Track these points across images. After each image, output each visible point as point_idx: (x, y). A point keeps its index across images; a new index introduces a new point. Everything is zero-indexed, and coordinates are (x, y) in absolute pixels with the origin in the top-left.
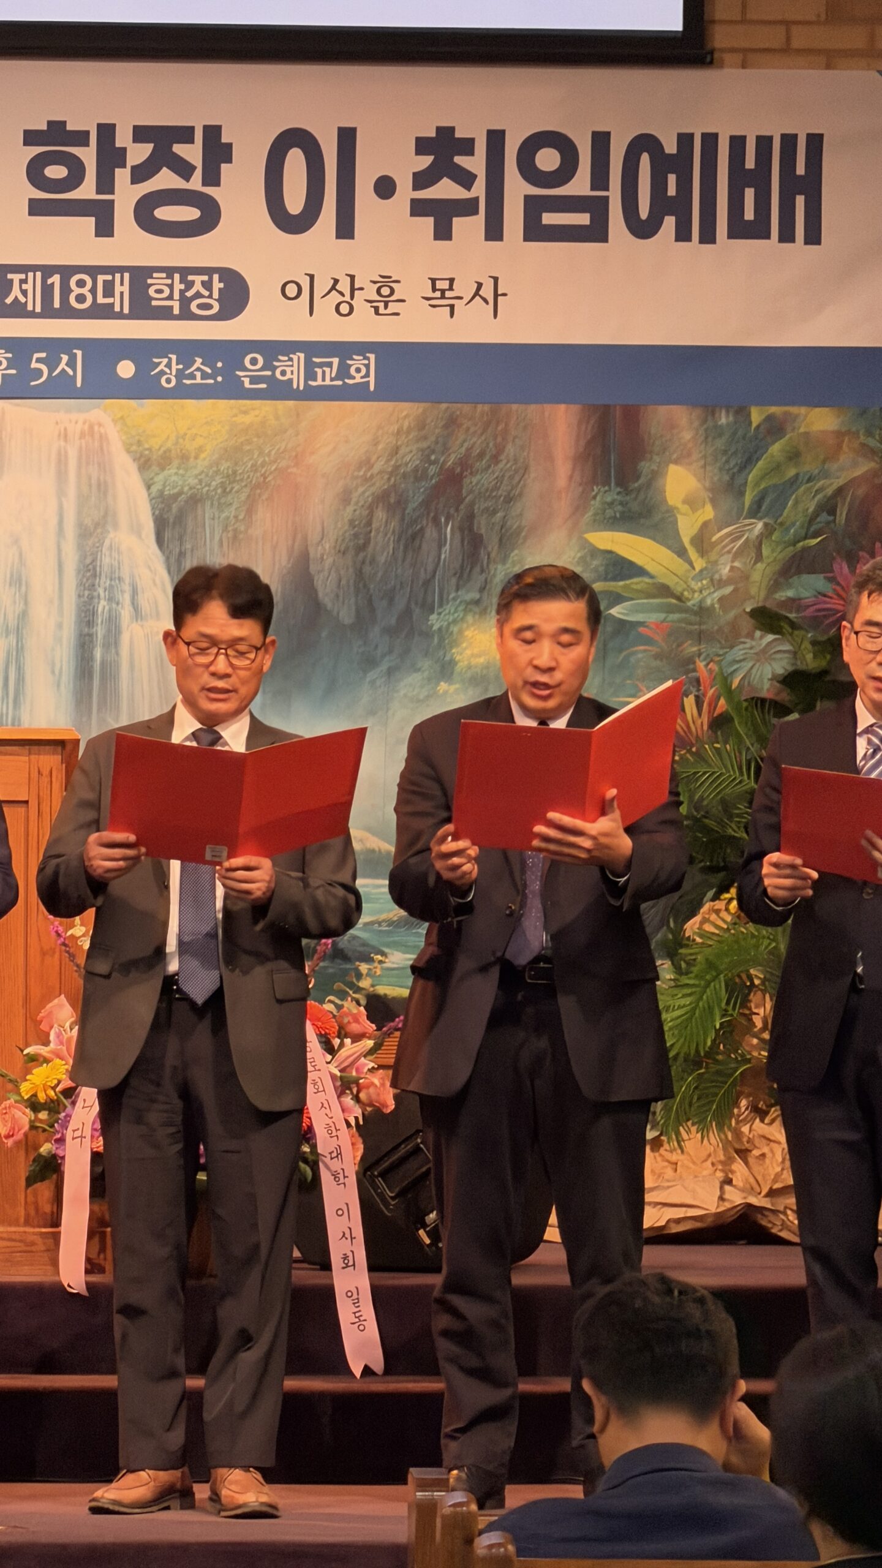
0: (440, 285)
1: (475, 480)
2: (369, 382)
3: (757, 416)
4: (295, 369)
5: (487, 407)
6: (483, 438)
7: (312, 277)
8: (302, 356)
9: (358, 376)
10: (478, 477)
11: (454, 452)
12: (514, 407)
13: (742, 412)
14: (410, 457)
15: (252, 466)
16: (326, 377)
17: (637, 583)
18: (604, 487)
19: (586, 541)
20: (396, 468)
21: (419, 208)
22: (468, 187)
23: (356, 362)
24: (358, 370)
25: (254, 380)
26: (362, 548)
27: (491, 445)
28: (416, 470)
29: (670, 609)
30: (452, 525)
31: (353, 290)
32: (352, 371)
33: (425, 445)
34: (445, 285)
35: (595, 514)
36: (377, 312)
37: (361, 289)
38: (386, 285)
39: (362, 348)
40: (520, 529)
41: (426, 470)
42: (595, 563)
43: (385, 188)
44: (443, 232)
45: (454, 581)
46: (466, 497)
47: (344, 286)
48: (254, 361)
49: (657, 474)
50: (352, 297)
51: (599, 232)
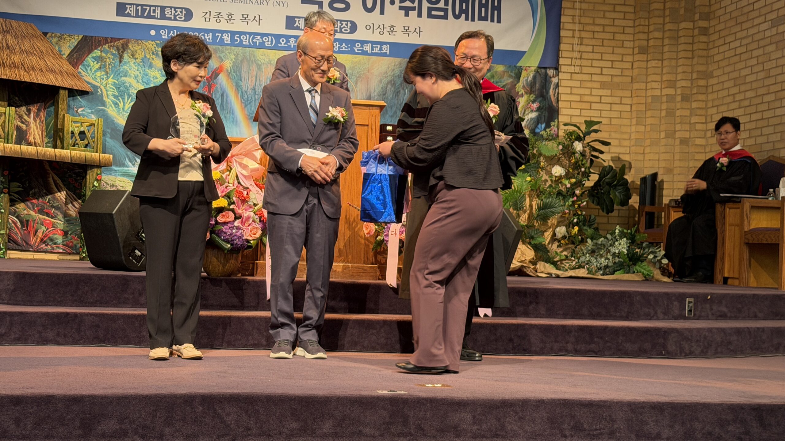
0: (406, 28)
2: (387, 52)
4: (369, 48)
7: (373, 24)
8: (370, 44)
9: (384, 50)
14: (397, 72)
15: (357, 72)
16: (376, 50)
20: (393, 75)
21: (401, 8)
23: (384, 47)
25: (358, 50)
28: (399, 75)
36: (390, 34)
37: (386, 28)
38: (392, 27)
39: (386, 43)
43: (392, 2)
44: (407, 15)
47: (382, 27)
48: (358, 45)
50: (384, 30)
51: (445, 17)
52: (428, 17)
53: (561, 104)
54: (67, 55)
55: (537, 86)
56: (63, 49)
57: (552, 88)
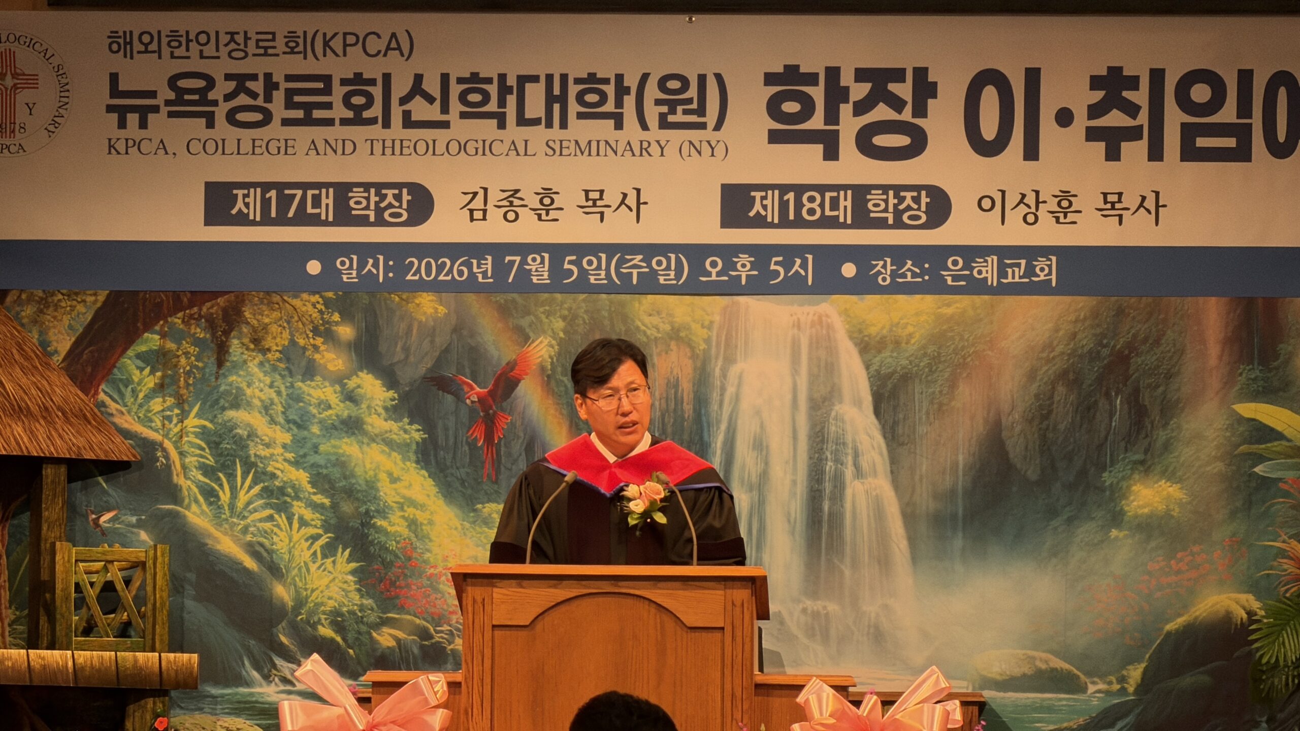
0: (1111, 198)
1: (1139, 360)
2: (1051, 279)
4: (989, 269)
5: (1150, 300)
6: (1146, 326)
7: (1003, 192)
8: (995, 258)
9: (1042, 274)
10: (1143, 358)
11: (1123, 337)
12: (1173, 299)
14: (1086, 341)
15: (954, 350)
16: (1015, 276)
17: (1276, 446)
18: (1248, 365)
19: (1234, 410)
20: (1074, 350)
21: (1092, 134)
22: (1134, 116)
23: (1040, 263)
24: (1042, 270)
25: (955, 278)
26: (1045, 417)
27: (1154, 330)
28: (1090, 352)
30: (1122, 398)
31: (1038, 203)
32: (1037, 270)
33: (1099, 331)
34: (1114, 198)
35: (1242, 389)
36: (1058, 221)
37: (1045, 202)
38: (1065, 198)
39: (1045, 251)
40: (1178, 401)
41: (1099, 352)
42: (1241, 429)
43: (1064, 118)
44: (1113, 155)
45: (1123, 444)
46: (1132, 376)
47: (1031, 199)
48: (955, 263)
49: (1290, 354)
50: (1037, 209)
51: (1242, 154)
52: (1184, 158)
54: (63, 354)
56: (52, 335)
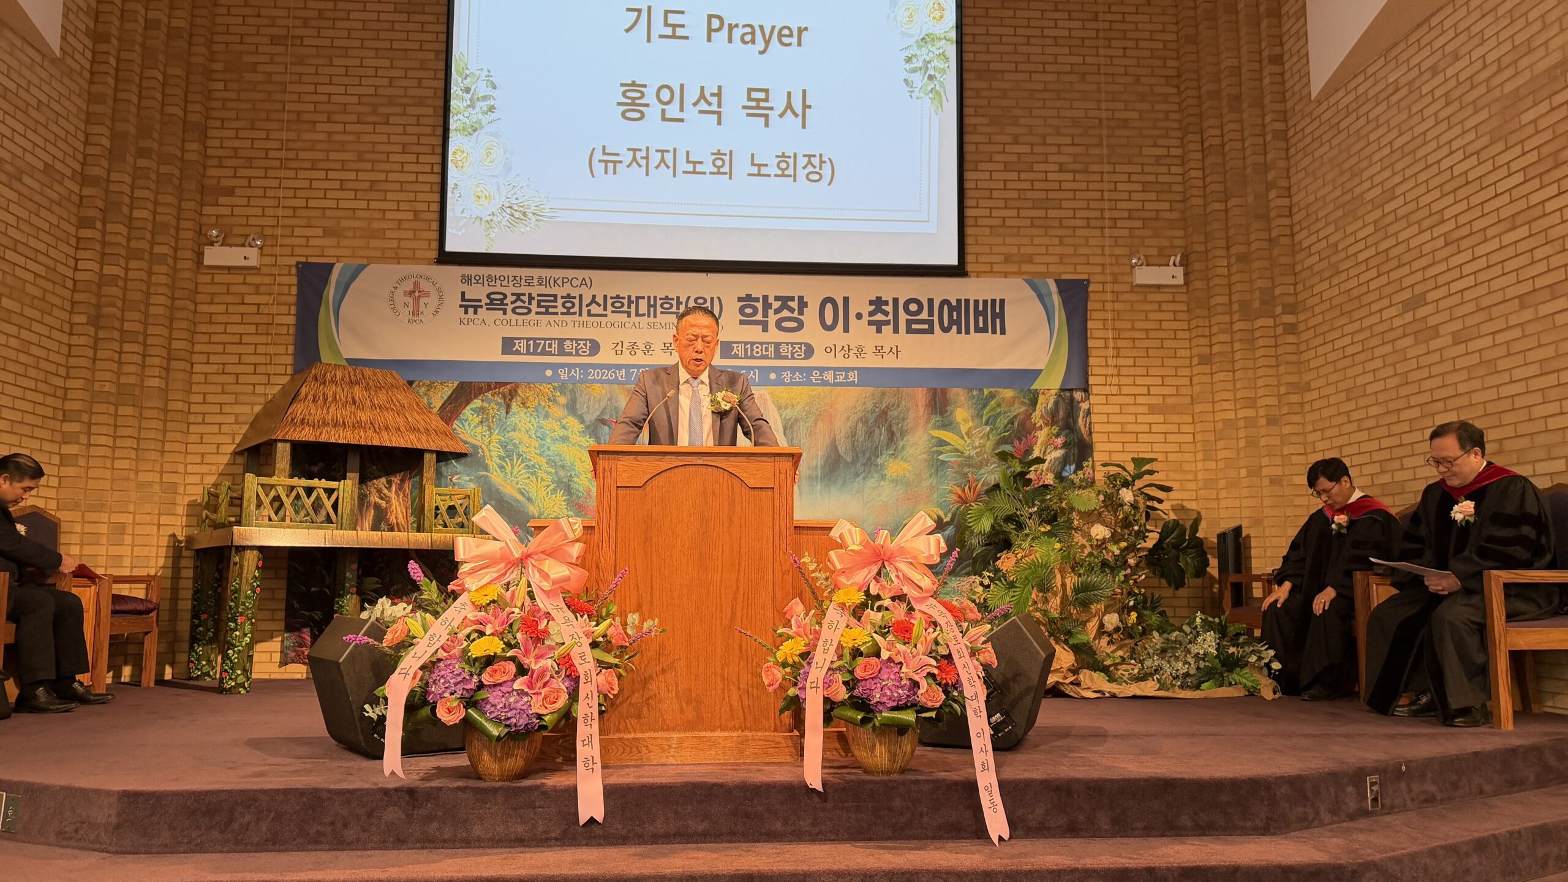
0: (878, 349)
2: (855, 380)
3: (986, 392)
4: (830, 376)
5: (895, 389)
6: (894, 399)
7: (835, 347)
8: (832, 372)
10: (893, 412)
11: (884, 404)
12: (905, 389)
13: (981, 390)
14: (870, 406)
15: (816, 408)
16: (840, 379)
17: (948, 448)
18: (934, 416)
19: (929, 434)
20: (865, 409)
21: (871, 323)
22: (888, 315)
24: (851, 376)
25: (816, 380)
26: (854, 436)
27: (896, 401)
28: (872, 410)
29: (959, 457)
30: (885, 428)
31: (849, 349)
33: (875, 401)
35: (932, 425)
36: (857, 357)
37: (852, 349)
38: (860, 349)
39: (852, 370)
40: (907, 431)
41: (875, 409)
42: (932, 442)
43: (860, 316)
44: (879, 331)
45: (885, 447)
46: (888, 419)
47: (846, 348)
48: (816, 374)
49: (952, 411)
50: (849, 353)
51: (931, 331)
52: (907, 332)
53: (1095, 438)
55: (1061, 414)
56: (433, 400)
57: (1081, 415)
